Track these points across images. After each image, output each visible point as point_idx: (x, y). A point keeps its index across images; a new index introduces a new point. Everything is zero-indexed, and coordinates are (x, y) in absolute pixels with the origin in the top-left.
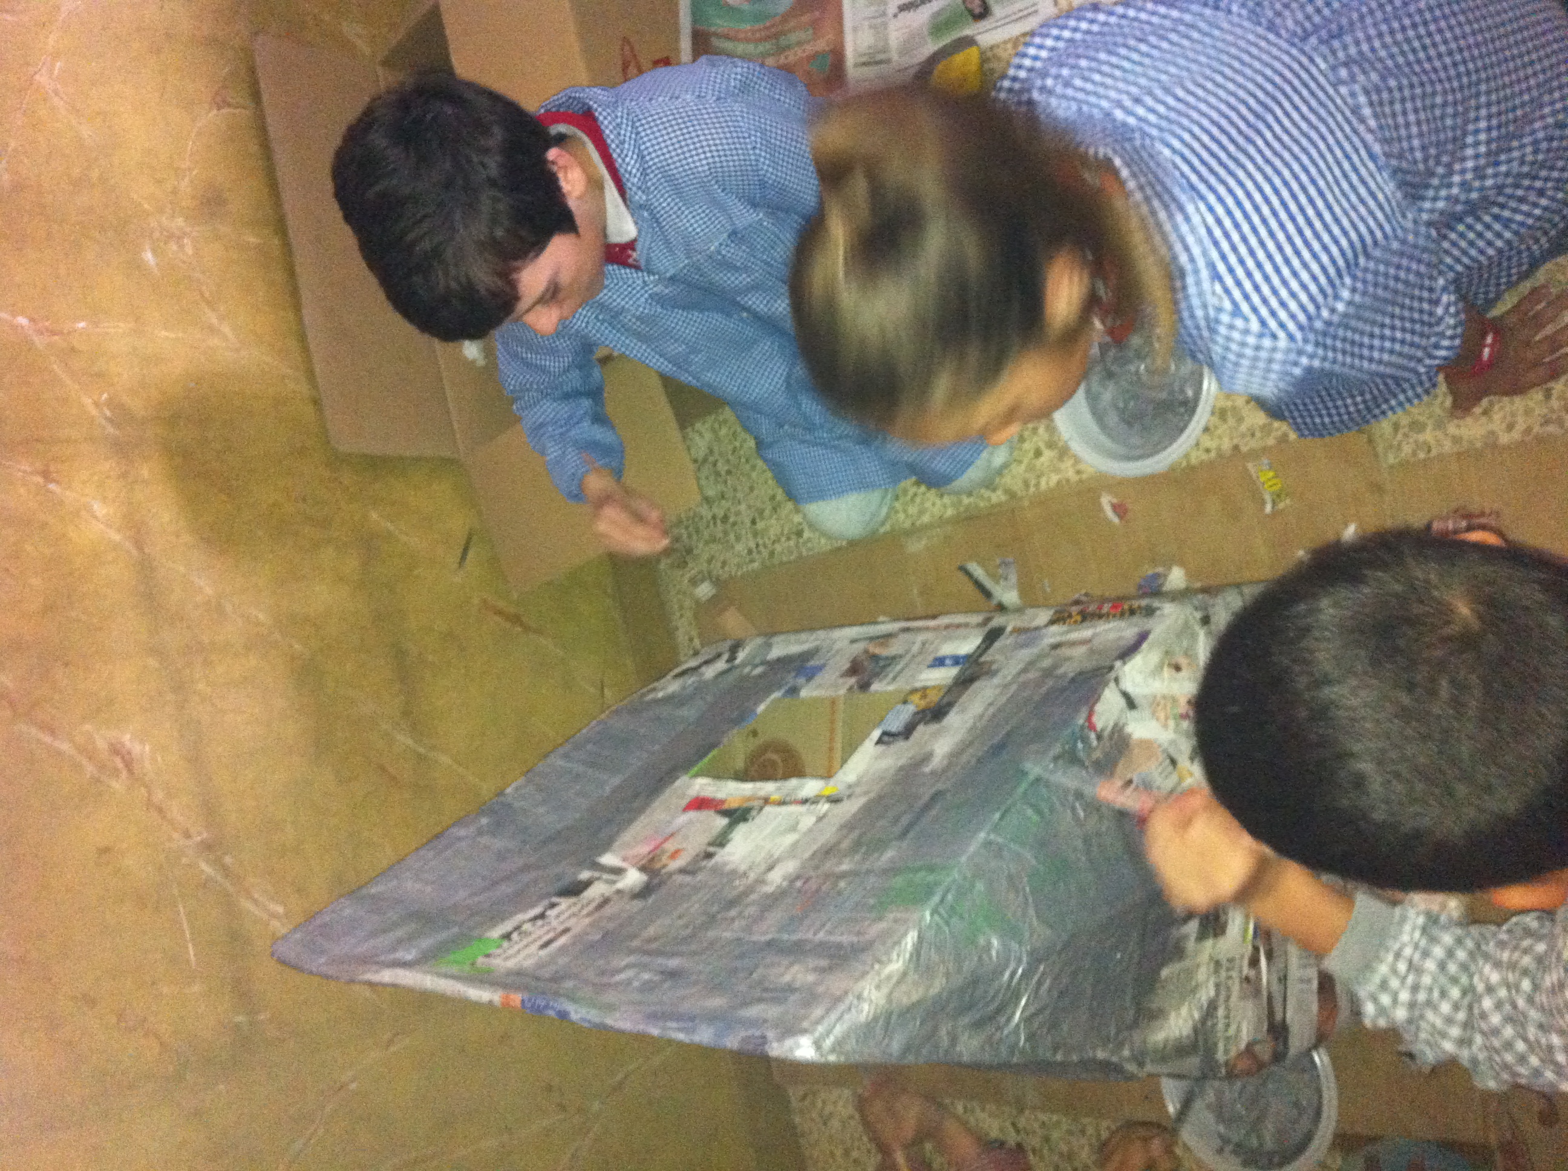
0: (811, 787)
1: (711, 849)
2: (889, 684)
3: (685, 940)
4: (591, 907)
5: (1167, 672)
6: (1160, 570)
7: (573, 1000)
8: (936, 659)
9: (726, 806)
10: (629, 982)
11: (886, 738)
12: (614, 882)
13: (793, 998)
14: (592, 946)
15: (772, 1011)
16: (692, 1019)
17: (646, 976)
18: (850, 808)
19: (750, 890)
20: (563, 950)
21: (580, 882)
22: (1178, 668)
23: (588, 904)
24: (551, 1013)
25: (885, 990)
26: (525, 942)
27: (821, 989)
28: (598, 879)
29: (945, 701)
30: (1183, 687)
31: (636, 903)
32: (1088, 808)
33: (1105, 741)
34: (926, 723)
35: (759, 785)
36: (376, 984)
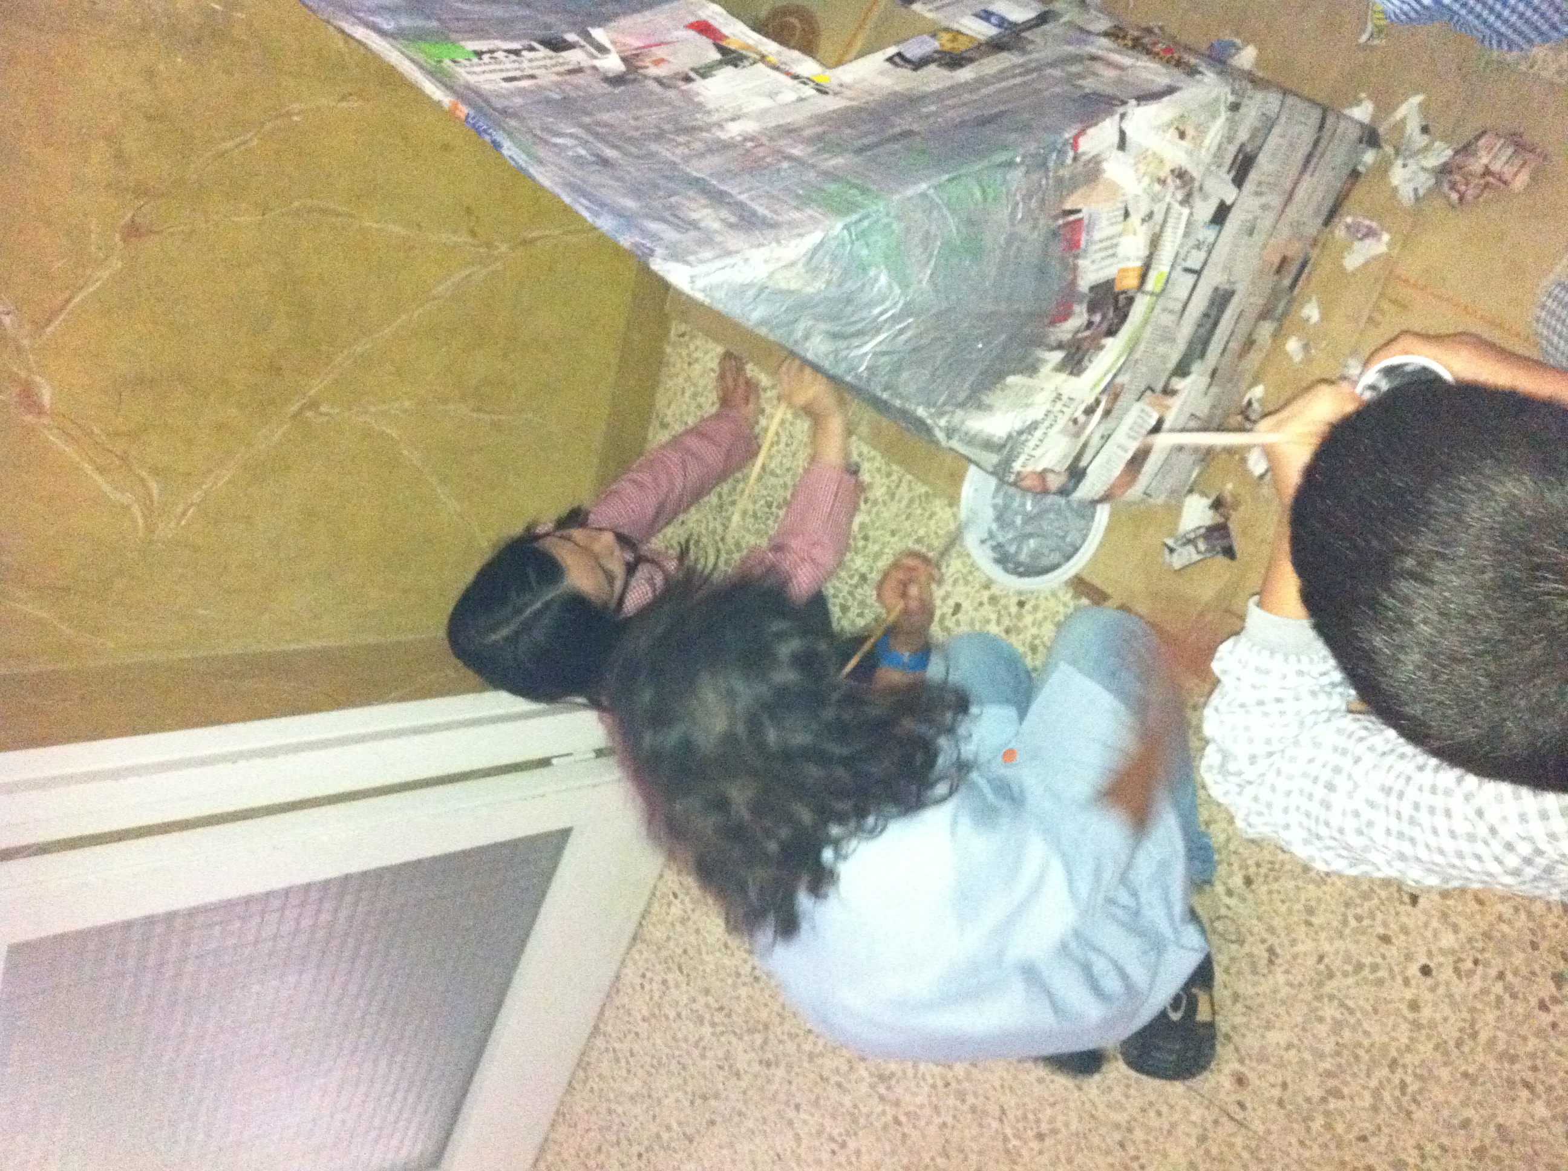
0: (807, 66)
1: (692, 75)
2: (930, 10)
3: (630, 140)
4: (561, 69)
5: (1172, 133)
6: (1238, 41)
7: (510, 135)
8: (986, 11)
9: (724, 44)
10: (565, 148)
11: (897, 60)
12: (595, 57)
13: (693, 234)
14: (548, 101)
15: (670, 234)
16: (602, 205)
17: (582, 152)
18: (831, 104)
19: (708, 128)
20: (522, 92)
21: (565, 41)
22: (1182, 135)
23: (562, 64)
24: (487, 138)
25: (771, 267)
26: (492, 67)
27: (718, 238)
28: (582, 47)
29: (968, 55)
30: (1176, 154)
31: (605, 85)
32: (1029, 212)
33: (1080, 163)
34: (940, 65)
35: (765, 40)
36: (349, 35)
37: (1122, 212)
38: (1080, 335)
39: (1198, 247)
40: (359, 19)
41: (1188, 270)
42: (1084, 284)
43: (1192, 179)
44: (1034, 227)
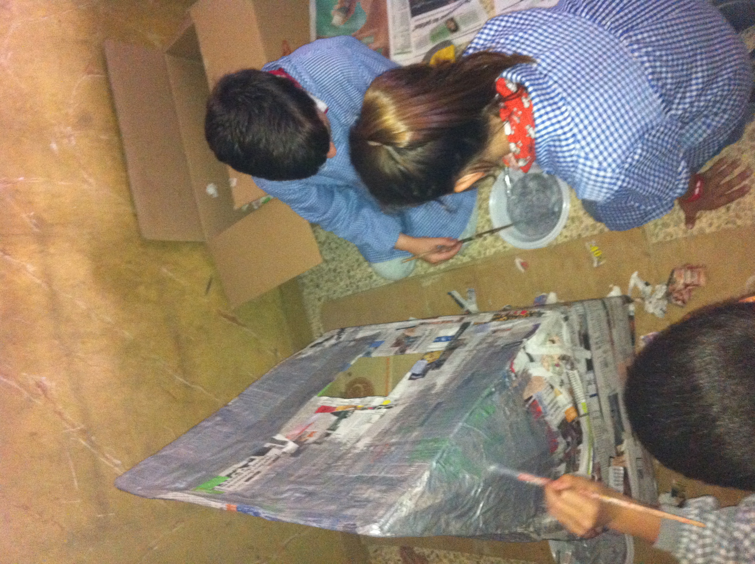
0: (377, 401)
1: (329, 432)
2: (414, 350)
3: (317, 477)
4: (269, 462)
5: (549, 344)
6: (544, 294)
7: (261, 507)
8: (438, 338)
9: (336, 411)
10: (289, 498)
11: (413, 377)
12: (282, 448)
13: (370, 505)
14: (271, 480)
15: (359, 512)
16: (320, 515)
17: (298, 495)
18: (396, 411)
19: (348, 451)
20: (257, 482)
21: (265, 448)
22: (553, 342)
23: (269, 460)
24: (251, 513)
25: (414, 501)
26: (239, 478)
27: (382, 501)
28: (274, 447)
29: (443, 358)
30: (556, 351)
31: (292, 458)
32: (511, 410)
33: (519, 376)
34: (433, 369)
35: (352, 400)
36: (166, 499)
37: (549, 387)
38: (567, 451)
39: (589, 384)
40: (167, 489)
41: (592, 396)
42: (555, 428)
43: (569, 357)
44: (518, 415)
